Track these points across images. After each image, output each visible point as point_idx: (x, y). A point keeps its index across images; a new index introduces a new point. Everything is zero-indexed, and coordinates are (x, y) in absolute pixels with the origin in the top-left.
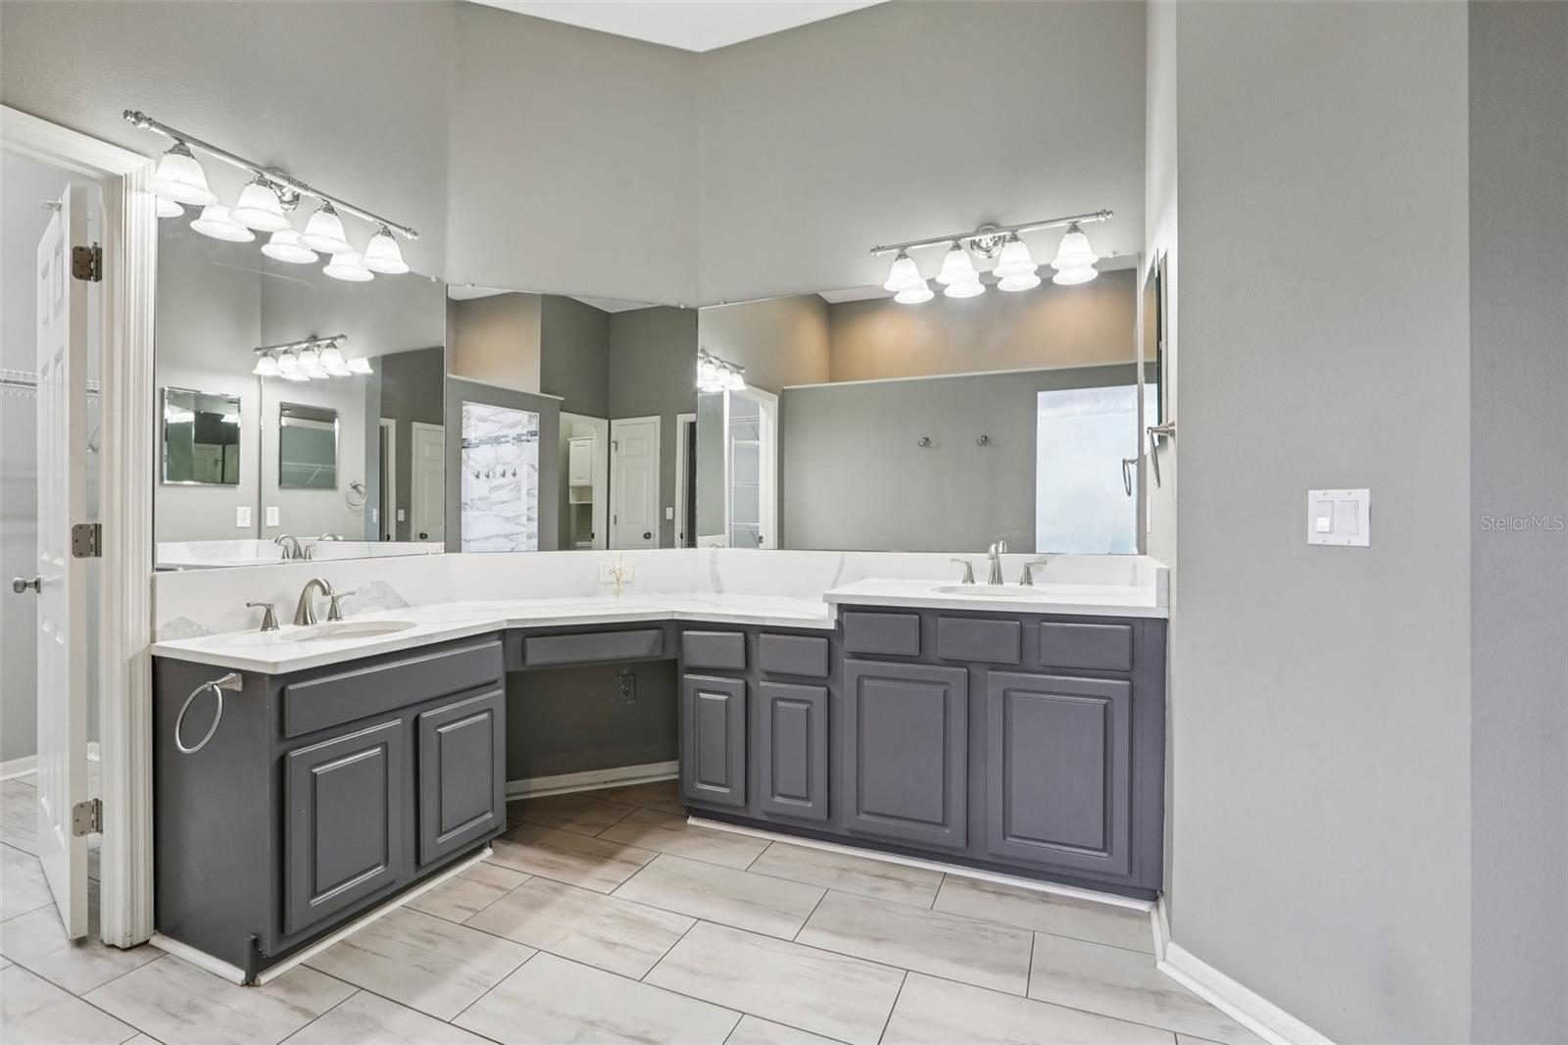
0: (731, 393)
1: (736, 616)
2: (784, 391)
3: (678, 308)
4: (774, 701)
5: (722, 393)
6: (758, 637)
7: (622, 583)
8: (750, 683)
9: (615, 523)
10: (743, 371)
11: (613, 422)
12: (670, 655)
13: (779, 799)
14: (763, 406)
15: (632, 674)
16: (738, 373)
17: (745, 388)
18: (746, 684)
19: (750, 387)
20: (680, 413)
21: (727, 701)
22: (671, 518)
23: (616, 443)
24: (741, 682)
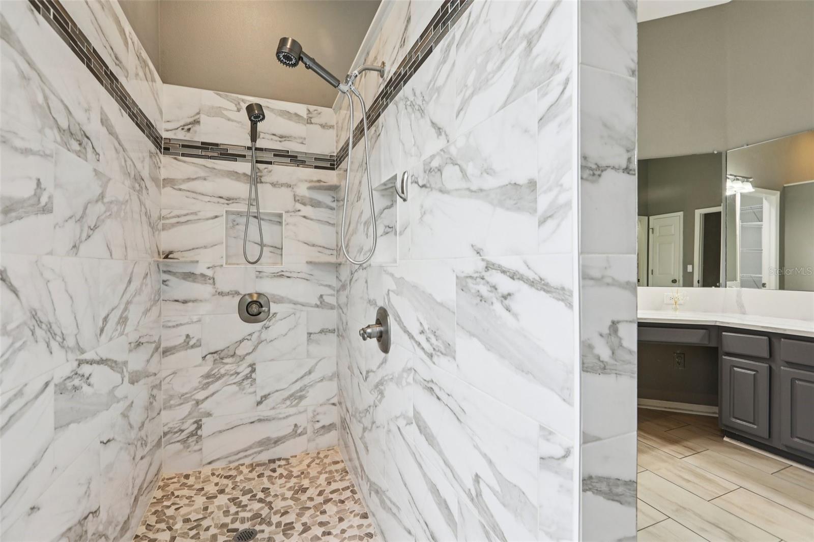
0: (742, 195)
1: (763, 327)
2: (784, 187)
3: (713, 154)
4: (793, 381)
5: (735, 195)
6: (780, 341)
7: (679, 305)
8: (774, 367)
9: (652, 274)
10: (751, 180)
11: (651, 217)
12: (713, 344)
13: (796, 440)
14: (766, 199)
15: (683, 354)
16: (747, 181)
17: (754, 190)
18: (770, 368)
19: (757, 189)
20: (697, 209)
21: (754, 374)
22: (691, 271)
23: (652, 229)
24: (767, 365)
